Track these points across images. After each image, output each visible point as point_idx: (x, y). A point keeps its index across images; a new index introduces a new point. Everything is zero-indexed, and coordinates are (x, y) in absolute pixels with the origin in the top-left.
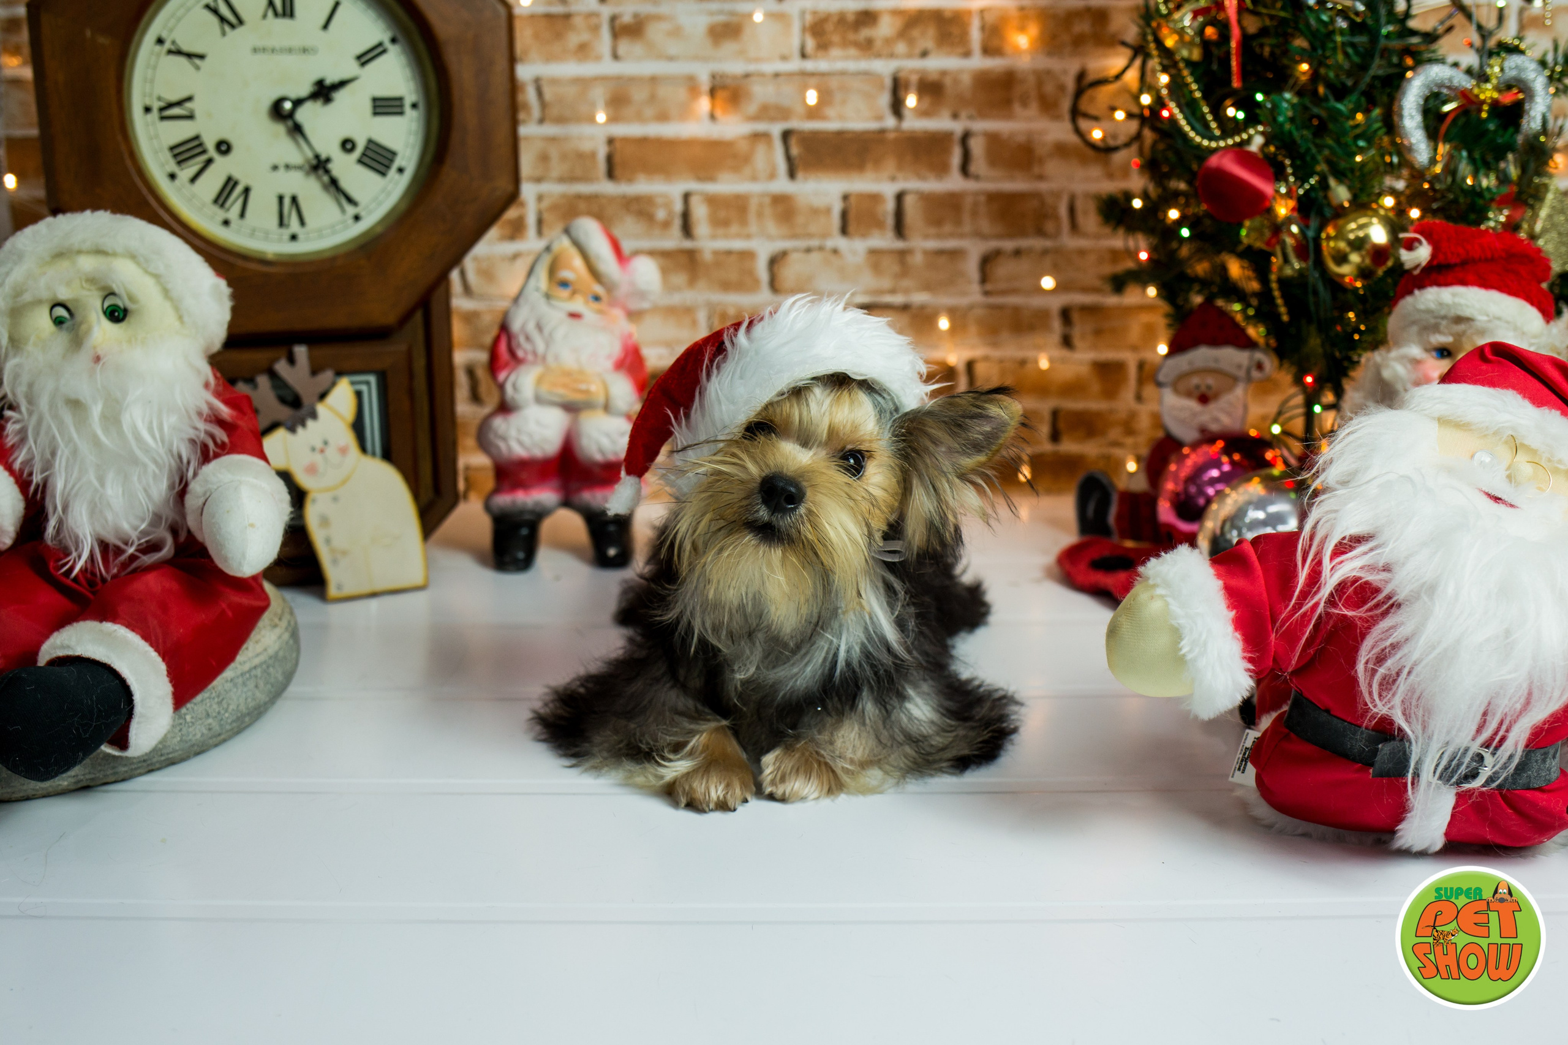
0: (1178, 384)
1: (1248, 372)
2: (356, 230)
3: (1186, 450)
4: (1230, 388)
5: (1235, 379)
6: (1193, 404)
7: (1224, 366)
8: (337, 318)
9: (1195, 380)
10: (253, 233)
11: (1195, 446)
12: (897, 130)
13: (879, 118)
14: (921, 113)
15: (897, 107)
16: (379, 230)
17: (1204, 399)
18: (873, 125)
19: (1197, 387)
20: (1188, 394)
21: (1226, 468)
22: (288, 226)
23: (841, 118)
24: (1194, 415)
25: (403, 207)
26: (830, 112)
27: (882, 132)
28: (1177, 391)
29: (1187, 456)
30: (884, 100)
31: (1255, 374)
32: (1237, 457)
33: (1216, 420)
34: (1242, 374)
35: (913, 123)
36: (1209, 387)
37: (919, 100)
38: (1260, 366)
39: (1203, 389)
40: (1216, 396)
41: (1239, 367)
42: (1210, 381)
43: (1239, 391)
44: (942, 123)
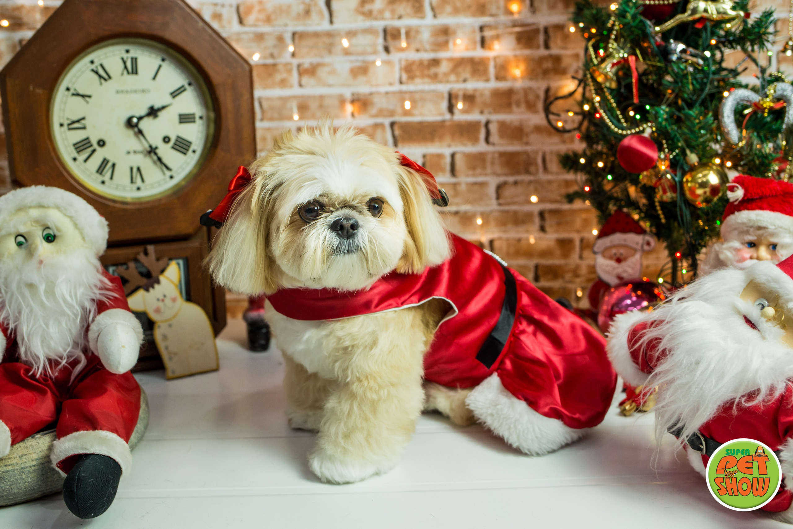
0: (604, 253)
1: (642, 246)
2: (171, 184)
3: (613, 290)
4: (633, 255)
5: (635, 250)
6: (613, 263)
7: (629, 243)
8: (162, 231)
9: (614, 251)
10: (117, 187)
11: (617, 287)
12: (451, 120)
13: (442, 114)
14: (464, 111)
15: (451, 108)
16: (183, 183)
17: (619, 261)
18: (439, 118)
19: (615, 254)
20: (611, 258)
21: (634, 299)
22: (135, 183)
23: (422, 115)
24: (614, 269)
25: (195, 171)
26: (416, 112)
27: (443, 121)
28: (604, 256)
29: (613, 293)
30: (444, 104)
31: (646, 248)
32: (639, 293)
33: (625, 271)
34: (639, 247)
35: (459, 117)
36: (621, 254)
37: (464, 105)
38: (648, 244)
39: (618, 255)
40: (625, 259)
41: (637, 243)
42: (622, 251)
43: (638, 256)
44: (475, 116)
